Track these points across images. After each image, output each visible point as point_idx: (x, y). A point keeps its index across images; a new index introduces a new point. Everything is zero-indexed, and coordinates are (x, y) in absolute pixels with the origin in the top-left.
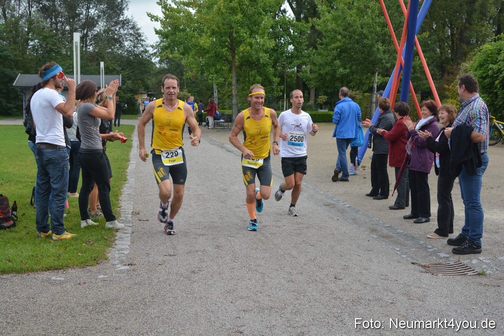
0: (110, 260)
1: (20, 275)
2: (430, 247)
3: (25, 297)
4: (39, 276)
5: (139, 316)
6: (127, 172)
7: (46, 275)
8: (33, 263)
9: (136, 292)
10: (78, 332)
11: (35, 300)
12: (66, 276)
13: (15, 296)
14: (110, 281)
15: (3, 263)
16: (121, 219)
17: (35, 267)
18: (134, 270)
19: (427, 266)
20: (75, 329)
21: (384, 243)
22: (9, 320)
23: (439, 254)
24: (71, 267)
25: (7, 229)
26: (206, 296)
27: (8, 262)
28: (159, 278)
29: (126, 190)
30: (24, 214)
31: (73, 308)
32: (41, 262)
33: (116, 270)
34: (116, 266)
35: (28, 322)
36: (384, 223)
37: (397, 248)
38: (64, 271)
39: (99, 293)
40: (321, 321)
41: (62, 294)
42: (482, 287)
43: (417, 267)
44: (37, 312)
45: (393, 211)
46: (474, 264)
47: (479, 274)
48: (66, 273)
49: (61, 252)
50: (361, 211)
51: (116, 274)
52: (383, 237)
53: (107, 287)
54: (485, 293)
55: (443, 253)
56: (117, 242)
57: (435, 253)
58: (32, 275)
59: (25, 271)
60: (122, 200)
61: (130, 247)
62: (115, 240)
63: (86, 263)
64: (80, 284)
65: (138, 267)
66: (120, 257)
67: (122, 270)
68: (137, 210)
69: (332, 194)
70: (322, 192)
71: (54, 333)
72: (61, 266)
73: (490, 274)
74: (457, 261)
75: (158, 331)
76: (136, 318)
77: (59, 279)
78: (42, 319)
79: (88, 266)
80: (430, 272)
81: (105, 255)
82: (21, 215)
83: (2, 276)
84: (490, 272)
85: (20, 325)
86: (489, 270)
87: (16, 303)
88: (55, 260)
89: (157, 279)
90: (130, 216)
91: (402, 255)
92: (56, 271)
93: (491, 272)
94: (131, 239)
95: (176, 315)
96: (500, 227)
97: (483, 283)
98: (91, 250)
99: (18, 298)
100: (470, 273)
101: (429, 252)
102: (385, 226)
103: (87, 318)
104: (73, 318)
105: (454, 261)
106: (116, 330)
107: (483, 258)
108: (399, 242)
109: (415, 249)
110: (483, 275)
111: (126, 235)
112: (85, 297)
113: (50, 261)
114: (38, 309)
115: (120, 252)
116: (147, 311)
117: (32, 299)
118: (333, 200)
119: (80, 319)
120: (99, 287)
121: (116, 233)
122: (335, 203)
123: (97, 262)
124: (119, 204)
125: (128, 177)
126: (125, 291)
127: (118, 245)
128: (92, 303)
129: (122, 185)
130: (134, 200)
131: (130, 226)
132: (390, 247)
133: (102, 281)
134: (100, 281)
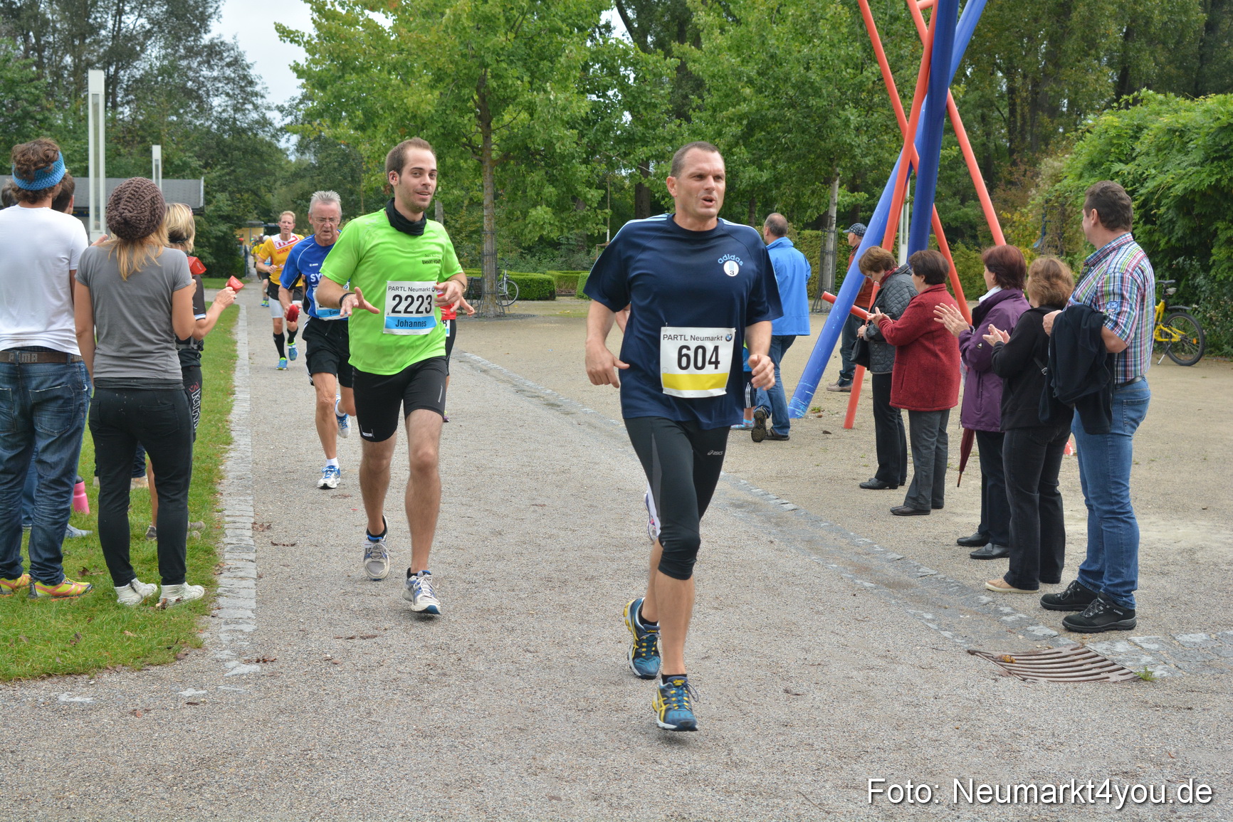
0: (207, 649)
2: (1007, 610)
4: (26, 693)
6: (231, 422)
7: (42, 690)
8: (9, 657)
9: (282, 733)
11: (19, 758)
12: (95, 693)
14: (214, 704)
16: (226, 540)
17: (14, 669)
18: (272, 675)
19: (1008, 660)
21: (893, 602)
23: (1030, 628)
24: (107, 669)
26: (466, 742)
28: (340, 696)
29: (233, 465)
31: (122, 779)
32: (26, 654)
33: (226, 675)
34: (226, 664)
37: (926, 612)
38: (91, 679)
39: (188, 738)
40: (768, 805)
41: (90, 740)
42: (1150, 710)
43: (983, 662)
44: (27, 789)
45: (903, 519)
46: (1120, 654)
47: (1138, 679)
48: (96, 683)
49: (78, 627)
50: (824, 520)
51: (225, 685)
52: (889, 585)
53: (207, 721)
54: (1160, 727)
55: (1041, 627)
56: (221, 601)
57: (1021, 626)
58: (9, 690)
60: (224, 493)
61: (257, 615)
62: (219, 595)
63: (147, 657)
64: (134, 713)
65: (281, 668)
66: (232, 641)
67: (243, 675)
68: (266, 517)
69: (748, 479)
72: (83, 665)
73: (1163, 679)
74: (1079, 645)
76: (292, 805)
77: (78, 699)
78: (41, 808)
79: (152, 664)
80: (1018, 675)
81: (194, 636)
84: (1163, 672)
86: (1160, 667)
88: (65, 650)
89: (336, 697)
90: (250, 533)
91: (942, 632)
92: (68, 679)
93: (1166, 674)
94: (257, 592)
95: (395, 793)
96: (1171, 559)
97: (1151, 702)
98: (158, 623)
100: (1114, 677)
101: (1006, 622)
102: (891, 556)
103: (162, 804)
104: (123, 805)
105: (1072, 647)
107: (1142, 638)
108: (928, 599)
109: (971, 615)
110: (1146, 680)
111: (244, 583)
112: (151, 748)
113: (51, 653)
114: (31, 781)
115: (232, 627)
116: (317, 785)
117: (11, 755)
118: (751, 493)
119: (145, 809)
120: (185, 721)
121: (216, 578)
122: (757, 499)
123: (174, 654)
124: (216, 502)
125: (233, 434)
126: (253, 732)
127: (225, 610)
128: (171, 765)
129: (222, 453)
130: (254, 491)
131: (250, 558)
132: (910, 611)
133: (191, 704)
134: (188, 704)
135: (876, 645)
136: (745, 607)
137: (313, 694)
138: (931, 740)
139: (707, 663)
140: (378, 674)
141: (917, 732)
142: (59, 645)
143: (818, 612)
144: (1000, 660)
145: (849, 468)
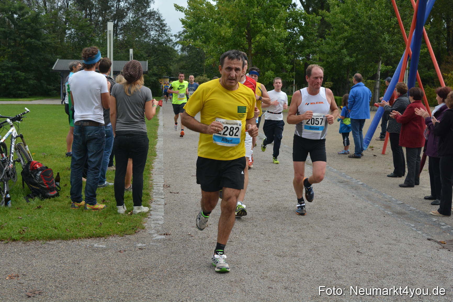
0: (146, 230)
1: (65, 242)
2: (443, 224)
3: (71, 262)
4: (83, 243)
6: (156, 148)
7: (89, 242)
8: (77, 230)
9: (172, 261)
10: (122, 297)
11: (80, 266)
12: (107, 244)
13: (61, 262)
14: (148, 249)
15: (50, 229)
16: (154, 191)
17: (79, 234)
18: (169, 240)
19: (443, 243)
20: (119, 295)
21: (399, 219)
22: (57, 284)
23: (452, 231)
24: (111, 235)
25: (52, 199)
26: (239, 266)
27: (54, 229)
28: (193, 248)
29: (156, 165)
30: (66, 185)
31: (116, 275)
32: (83, 229)
33: (153, 239)
34: (153, 235)
35: (75, 287)
36: (397, 201)
37: (412, 224)
38: (105, 239)
39: (139, 261)
41: (105, 260)
43: (433, 243)
44: (82, 277)
45: (403, 188)
48: (107, 240)
49: (101, 220)
50: (373, 188)
51: (153, 242)
52: (398, 213)
53: (146, 255)
56: (151, 212)
57: (448, 230)
58: (76, 242)
59: (69, 238)
60: (153, 174)
61: (164, 218)
63: (125, 232)
64: (120, 251)
65: (172, 237)
66: (155, 227)
67: (159, 239)
68: (168, 183)
69: (345, 173)
70: (335, 170)
71: (100, 298)
72: (103, 234)
75: (197, 299)
77: (101, 246)
78: (87, 284)
79: (127, 234)
80: (447, 248)
81: (142, 225)
82: (63, 185)
83: (48, 242)
85: (68, 289)
87: (63, 267)
88: (96, 228)
89: (192, 248)
90: (162, 188)
91: (418, 232)
92: (97, 239)
94: (164, 210)
95: (212, 284)
98: (129, 220)
99: (64, 263)
101: (442, 228)
102: (398, 203)
103: (129, 284)
104: (116, 284)
106: (158, 297)
108: (412, 219)
109: (429, 225)
111: (160, 206)
112: (126, 264)
113: (92, 229)
114: (84, 274)
115: (155, 222)
116: (184, 280)
117: (77, 265)
118: (346, 178)
119: (123, 286)
120: (138, 255)
121: (150, 204)
122: (348, 180)
123: (135, 231)
124: (150, 177)
125: (157, 153)
126: (162, 260)
127: (153, 216)
128: (133, 270)
129: (153, 159)
130: (164, 173)
131: (162, 197)
132: (405, 223)
133: (140, 249)
134: (139, 249)
135: (392, 235)
136: (343, 220)
137: (183, 247)
138: (412, 272)
139: (328, 240)
140: (207, 241)
141: (407, 269)
142: (95, 226)
143: (370, 223)
144: (440, 243)
145: (383, 169)
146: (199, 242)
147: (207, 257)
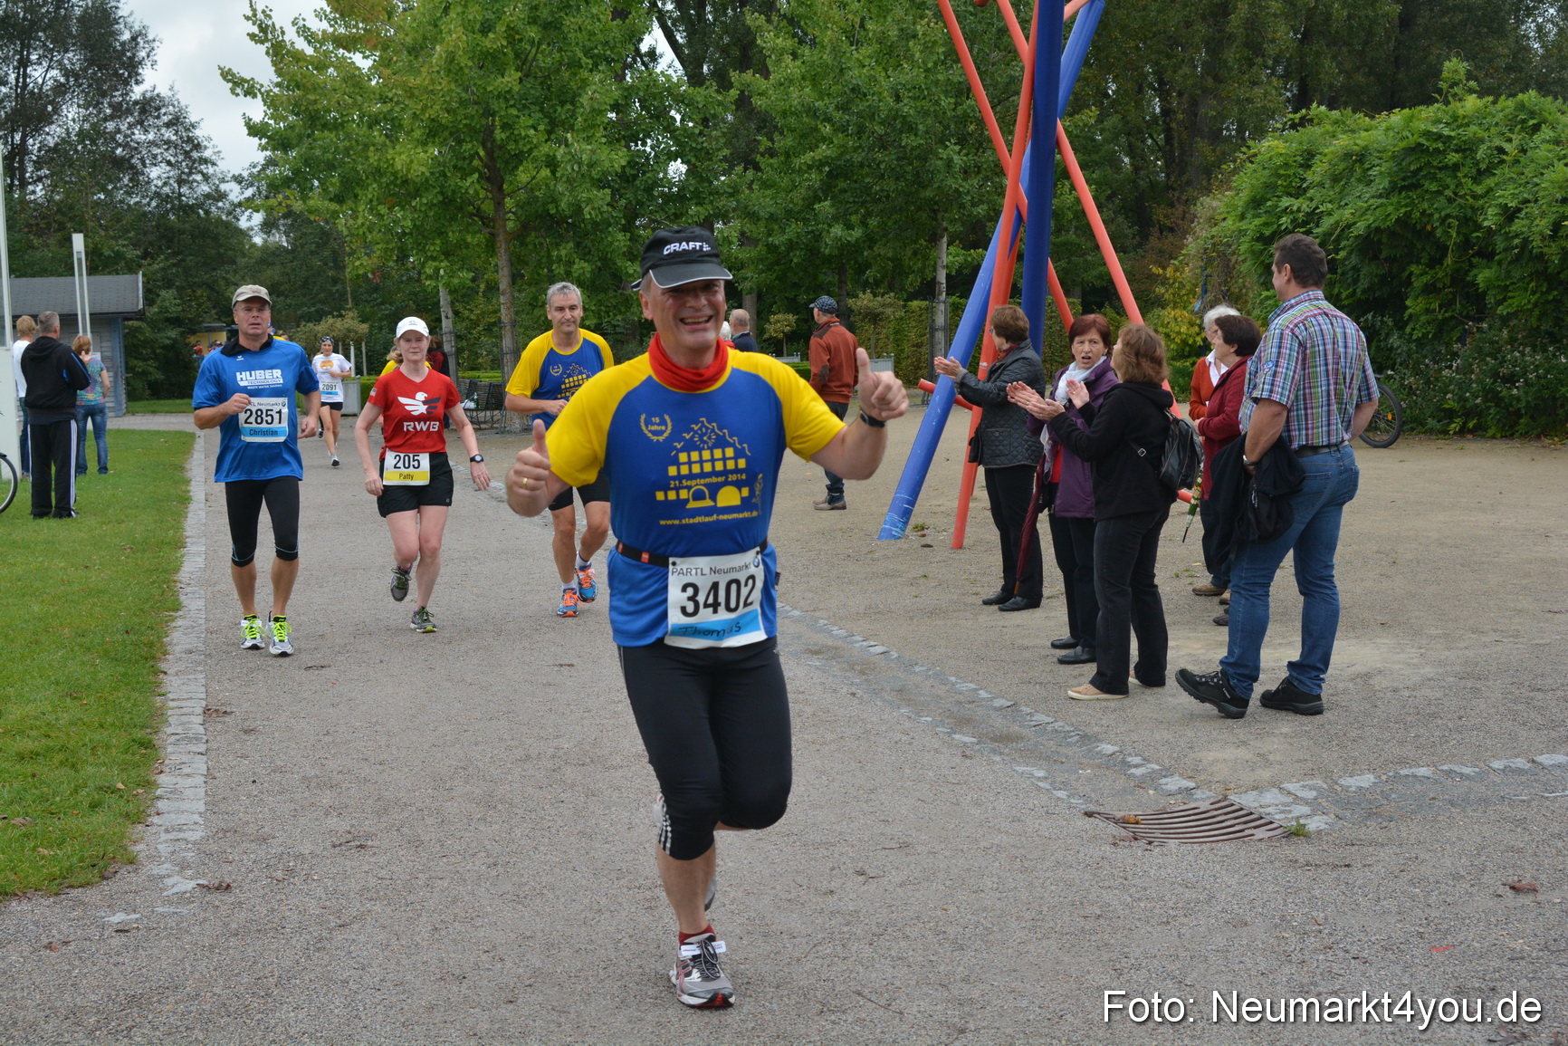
0: (142, 864)
2: (1137, 760)
5: (248, 1035)
6: (180, 582)
9: (233, 959)
14: (149, 929)
16: (169, 730)
19: (1132, 820)
21: (998, 758)
23: (1164, 781)
24: (17, 895)
29: (182, 636)
31: (33, 1026)
33: (165, 894)
34: (165, 880)
36: (991, 700)
37: (1037, 769)
39: (116, 972)
42: (1299, 871)
43: (1101, 824)
46: (1269, 805)
47: (1289, 834)
50: (920, 663)
51: (163, 906)
52: (995, 739)
53: (141, 951)
54: (1309, 890)
55: (1176, 777)
56: (161, 805)
57: (1151, 780)
60: (169, 672)
61: (206, 819)
62: (158, 798)
63: (65, 878)
64: (49, 946)
66: (173, 852)
67: (185, 892)
68: (221, 701)
69: (829, 618)
70: (797, 613)
73: (1319, 832)
74: (1221, 797)
79: (71, 887)
80: (1143, 837)
81: (126, 850)
84: (1319, 824)
86: (1316, 818)
90: (200, 719)
91: (1055, 792)
93: (1323, 826)
94: (206, 792)
95: (368, 1022)
96: (1341, 686)
97: (1302, 860)
98: (80, 836)
100: (1261, 833)
101: (1134, 776)
102: (999, 702)
105: (1212, 800)
107: (1297, 785)
108: (1041, 753)
109: (1093, 769)
110: (1298, 835)
111: (190, 781)
112: (70, 988)
115: (174, 835)
116: (273, 1018)
118: (832, 636)
120: (113, 953)
121: (156, 777)
122: (839, 643)
123: (100, 872)
124: (159, 685)
125: (182, 598)
126: (197, 960)
127: (166, 815)
128: (95, 1005)
129: (167, 622)
130: (207, 667)
131: (200, 750)
132: (1017, 768)
133: (121, 931)
134: (117, 931)
135: (971, 812)
145: (956, 597)
146: (326, 888)
147: (354, 937)
